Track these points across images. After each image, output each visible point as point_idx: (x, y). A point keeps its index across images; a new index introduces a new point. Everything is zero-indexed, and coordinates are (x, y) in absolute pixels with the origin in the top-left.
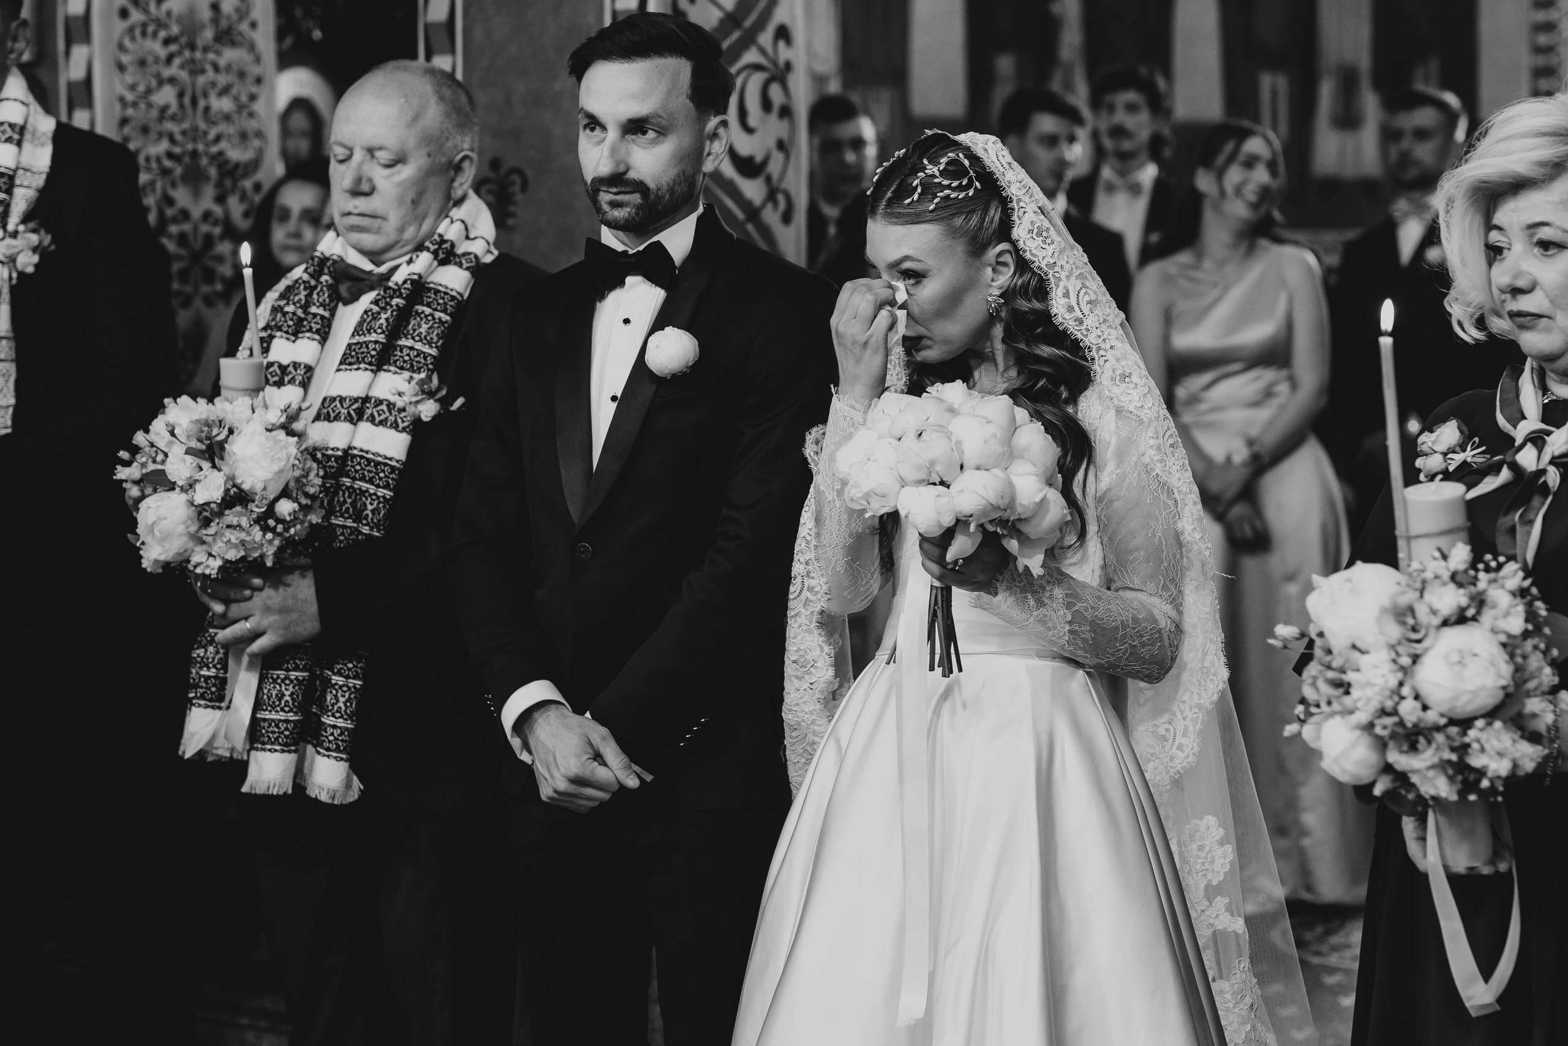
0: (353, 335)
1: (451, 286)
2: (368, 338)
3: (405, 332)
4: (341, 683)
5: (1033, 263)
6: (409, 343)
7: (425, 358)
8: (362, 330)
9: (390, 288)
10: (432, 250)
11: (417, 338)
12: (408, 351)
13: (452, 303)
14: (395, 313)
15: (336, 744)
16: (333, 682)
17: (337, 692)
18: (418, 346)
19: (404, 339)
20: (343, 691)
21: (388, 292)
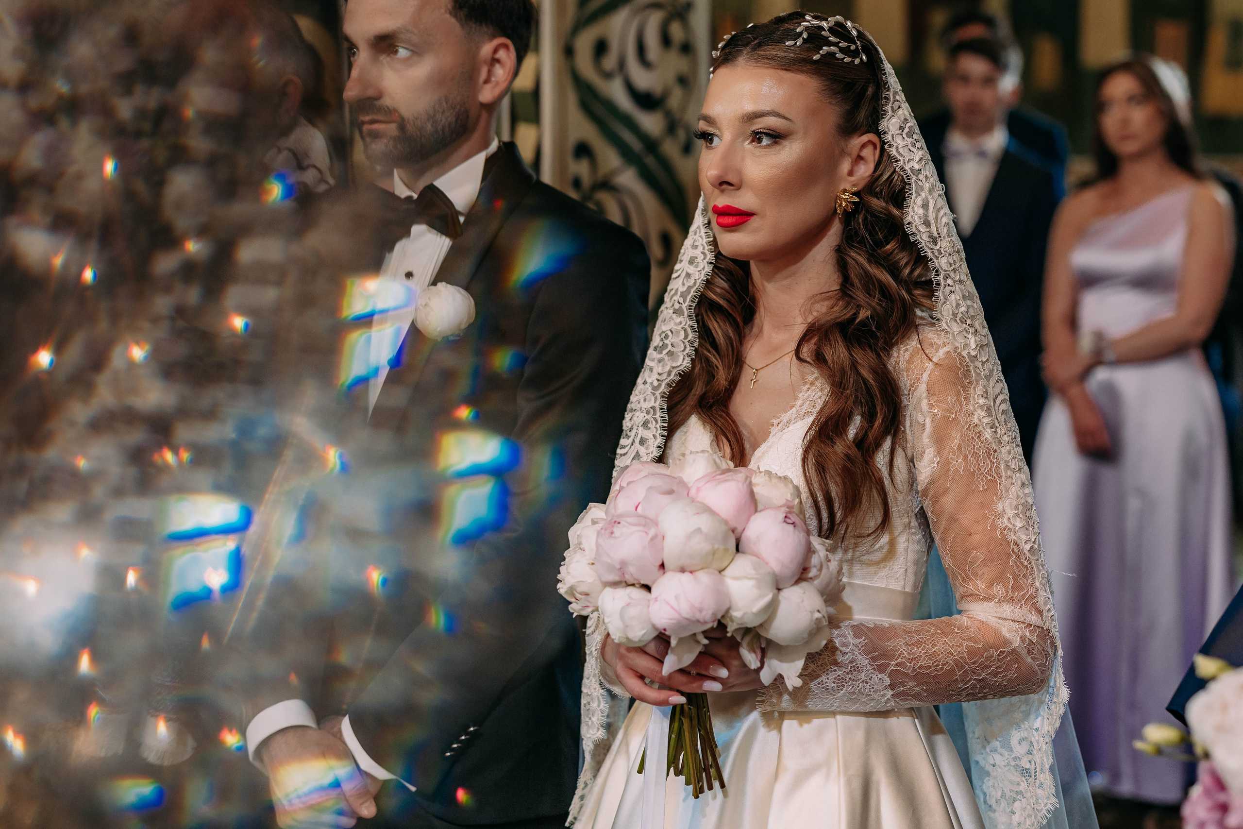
5: (897, 161)
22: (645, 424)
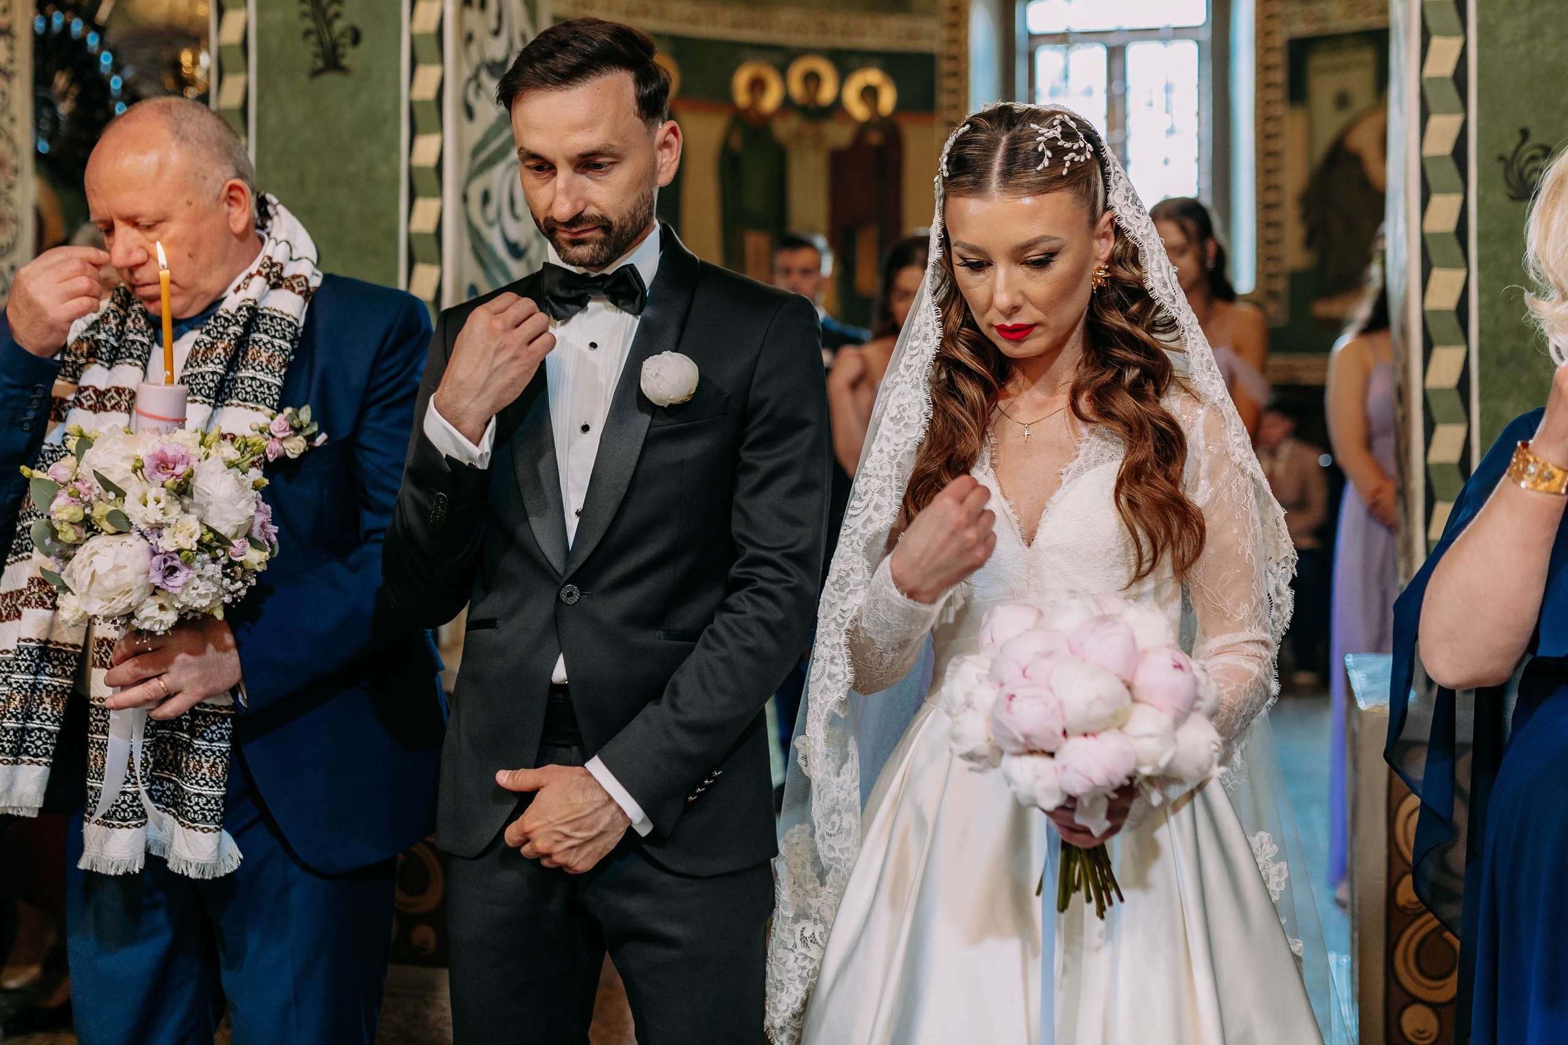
0: (185, 367)
1: (286, 311)
2: (204, 369)
3: (244, 362)
4: (204, 748)
5: (1129, 231)
6: (251, 373)
7: (269, 388)
8: (196, 361)
9: (220, 317)
10: (264, 274)
11: (258, 368)
12: (250, 382)
13: (290, 330)
14: (233, 342)
15: (203, 814)
16: (196, 746)
17: (200, 757)
18: (260, 376)
19: (243, 370)
20: (207, 756)
21: (219, 321)
22: (881, 492)
